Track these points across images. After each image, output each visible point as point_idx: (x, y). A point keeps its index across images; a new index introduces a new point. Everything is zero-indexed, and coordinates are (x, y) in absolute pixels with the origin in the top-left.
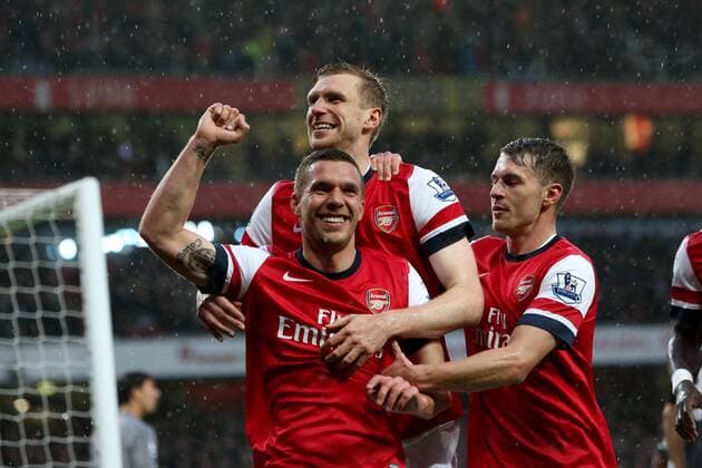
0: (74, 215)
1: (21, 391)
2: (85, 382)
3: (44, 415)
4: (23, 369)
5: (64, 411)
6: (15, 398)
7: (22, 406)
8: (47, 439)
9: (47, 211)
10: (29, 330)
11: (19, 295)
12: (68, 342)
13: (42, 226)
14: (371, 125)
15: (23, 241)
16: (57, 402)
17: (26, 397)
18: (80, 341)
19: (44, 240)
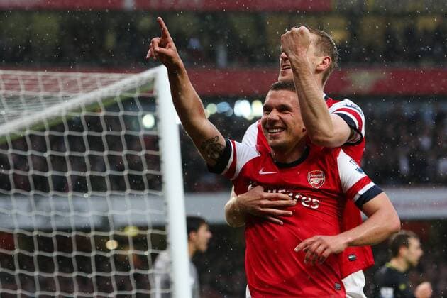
0: (155, 94)
1: (111, 233)
2: (162, 227)
3: (130, 252)
4: (113, 216)
5: (146, 249)
6: (108, 238)
7: (112, 245)
8: (132, 271)
9: (133, 90)
10: (118, 184)
11: (110, 157)
12: (149, 194)
13: (128, 102)
14: (322, 67)
15: (114, 114)
16: (139, 242)
17: (116, 238)
18: (159, 194)
19: (130, 113)
